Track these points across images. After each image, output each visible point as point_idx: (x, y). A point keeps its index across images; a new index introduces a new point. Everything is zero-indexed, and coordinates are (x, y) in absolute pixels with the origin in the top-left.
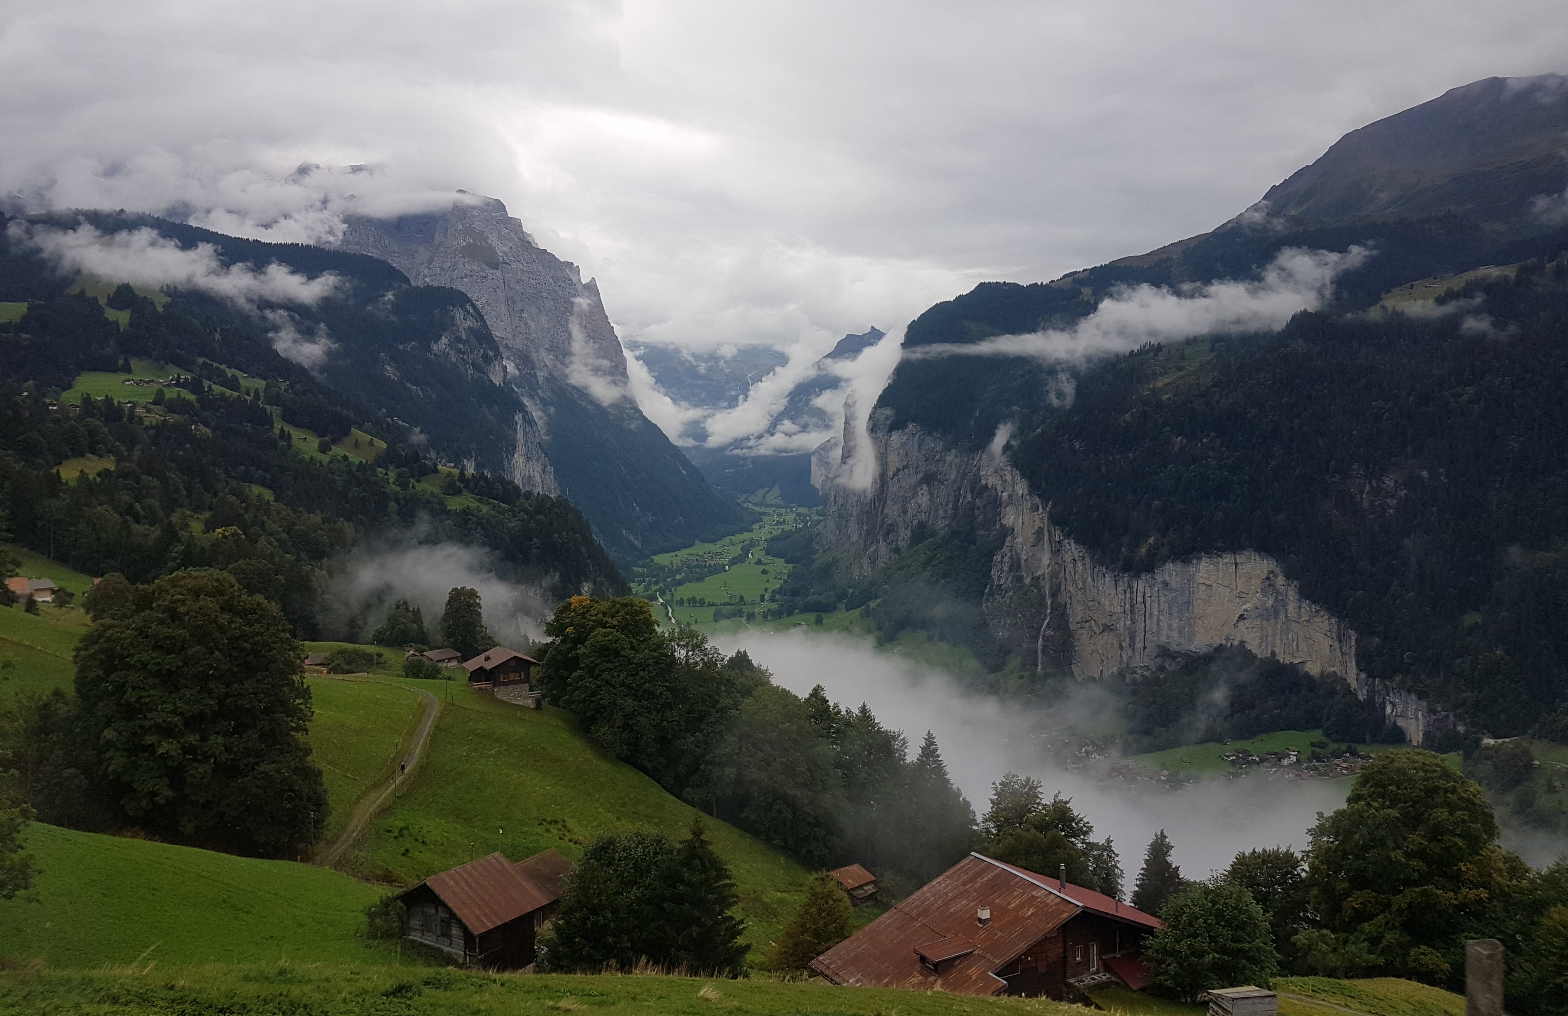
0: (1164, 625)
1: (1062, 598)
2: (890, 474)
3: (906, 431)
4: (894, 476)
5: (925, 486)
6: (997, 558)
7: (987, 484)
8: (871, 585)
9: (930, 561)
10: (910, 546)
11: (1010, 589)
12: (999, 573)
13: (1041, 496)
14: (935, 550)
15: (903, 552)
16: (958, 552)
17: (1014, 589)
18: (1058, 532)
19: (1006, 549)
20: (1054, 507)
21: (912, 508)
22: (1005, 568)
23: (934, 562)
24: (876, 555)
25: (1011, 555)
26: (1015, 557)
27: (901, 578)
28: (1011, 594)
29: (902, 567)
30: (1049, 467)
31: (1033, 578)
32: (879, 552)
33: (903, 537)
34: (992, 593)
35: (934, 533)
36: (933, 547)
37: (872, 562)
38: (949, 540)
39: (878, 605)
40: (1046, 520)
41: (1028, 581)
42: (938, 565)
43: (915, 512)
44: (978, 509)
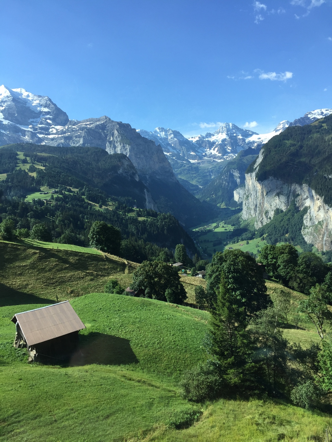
3: (269, 179)
4: (266, 195)
7: (298, 193)
8: (263, 230)
9: (282, 220)
10: (274, 216)
11: (311, 226)
12: (306, 222)
13: (320, 195)
14: (283, 216)
15: (272, 219)
16: (291, 217)
17: (312, 226)
18: (327, 206)
19: (308, 214)
20: (325, 198)
21: (274, 204)
22: (309, 220)
23: (284, 221)
24: (263, 221)
25: (310, 215)
26: (312, 216)
27: (273, 227)
28: (311, 228)
29: (273, 223)
30: (321, 185)
31: (319, 222)
32: (264, 220)
33: (272, 214)
34: (305, 228)
35: (282, 211)
36: (282, 216)
37: (262, 223)
38: (288, 213)
39: (267, 236)
40: (322, 203)
41: (317, 223)
42: (285, 221)
43: (275, 205)
44: (296, 202)
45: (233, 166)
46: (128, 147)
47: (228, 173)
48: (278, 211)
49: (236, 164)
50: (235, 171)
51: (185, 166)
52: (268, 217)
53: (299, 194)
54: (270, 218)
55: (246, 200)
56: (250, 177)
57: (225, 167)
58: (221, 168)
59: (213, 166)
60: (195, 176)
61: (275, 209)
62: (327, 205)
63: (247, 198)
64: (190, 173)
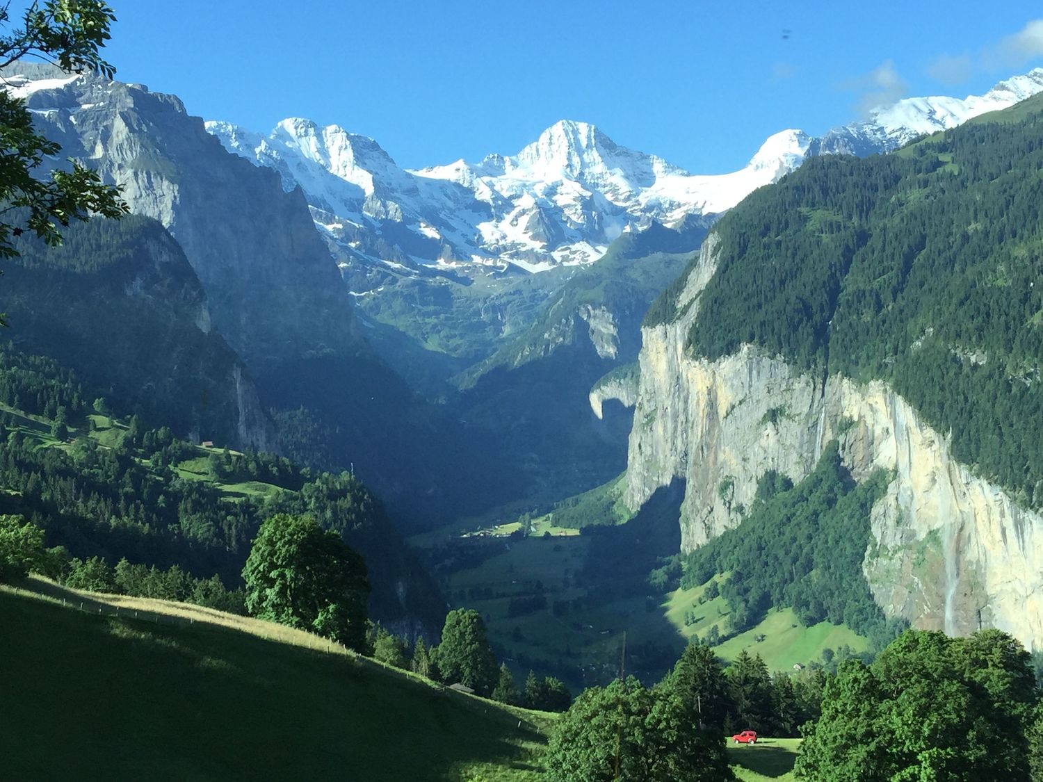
1: (972, 554)
2: (722, 413)
3: (740, 354)
4: (728, 415)
5: (770, 425)
6: (877, 510)
7: (851, 417)
8: (713, 557)
9: (789, 519)
10: (757, 503)
11: (900, 549)
12: (882, 529)
13: (936, 428)
14: (794, 504)
15: (748, 512)
16: (825, 506)
17: (905, 547)
18: (965, 472)
19: (890, 499)
20: (955, 441)
21: (755, 454)
22: (891, 522)
23: (794, 521)
24: (710, 517)
25: (898, 505)
26: (903, 508)
27: (755, 546)
28: (900, 554)
29: (753, 530)
30: (942, 389)
31: (930, 532)
32: (715, 513)
33: (747, 493)
34: (875, 555)
35: (788, 484)
36: (790, 502)
37: (708, 528)
38: (811, 492)
39: (729, 581)
40: (945, 457)
41: (922, 536)
42: (798, 524)
43: (760, 459)
44: (844, 448)
45: (591, 294)
46: (168, 191)
47: (567, 320)
48: (772, 483)
49: (604, 283)
50: (597, 312)
51: (395, 281)
52: (734, 505)
53: (856, 419)
54: (740, 509)
55: (644, 432)
56: (660, 341)
57: (559, 295)
58: (542, 299)
59: (510, 288)
60: (434, 326)
61: (761, 473)
62: (963, 466)
63: (647, 424)
64: (413, 309)
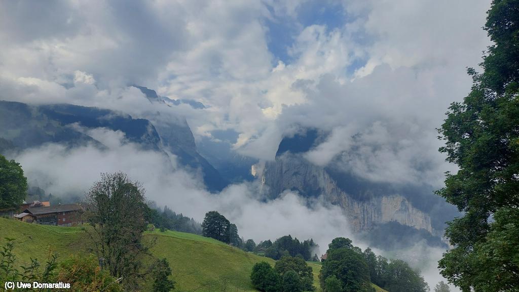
0: (373, 216)
3: (288, 159)
5: (295, 176)
